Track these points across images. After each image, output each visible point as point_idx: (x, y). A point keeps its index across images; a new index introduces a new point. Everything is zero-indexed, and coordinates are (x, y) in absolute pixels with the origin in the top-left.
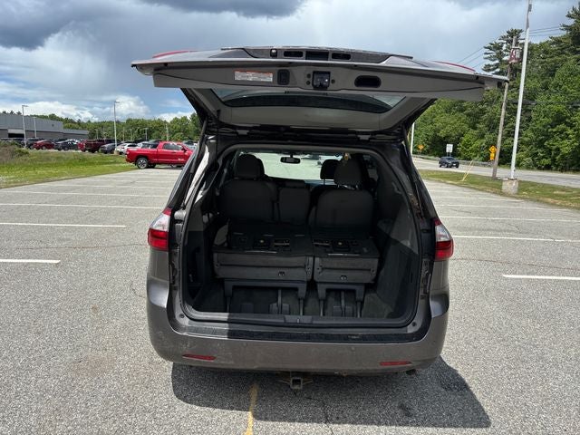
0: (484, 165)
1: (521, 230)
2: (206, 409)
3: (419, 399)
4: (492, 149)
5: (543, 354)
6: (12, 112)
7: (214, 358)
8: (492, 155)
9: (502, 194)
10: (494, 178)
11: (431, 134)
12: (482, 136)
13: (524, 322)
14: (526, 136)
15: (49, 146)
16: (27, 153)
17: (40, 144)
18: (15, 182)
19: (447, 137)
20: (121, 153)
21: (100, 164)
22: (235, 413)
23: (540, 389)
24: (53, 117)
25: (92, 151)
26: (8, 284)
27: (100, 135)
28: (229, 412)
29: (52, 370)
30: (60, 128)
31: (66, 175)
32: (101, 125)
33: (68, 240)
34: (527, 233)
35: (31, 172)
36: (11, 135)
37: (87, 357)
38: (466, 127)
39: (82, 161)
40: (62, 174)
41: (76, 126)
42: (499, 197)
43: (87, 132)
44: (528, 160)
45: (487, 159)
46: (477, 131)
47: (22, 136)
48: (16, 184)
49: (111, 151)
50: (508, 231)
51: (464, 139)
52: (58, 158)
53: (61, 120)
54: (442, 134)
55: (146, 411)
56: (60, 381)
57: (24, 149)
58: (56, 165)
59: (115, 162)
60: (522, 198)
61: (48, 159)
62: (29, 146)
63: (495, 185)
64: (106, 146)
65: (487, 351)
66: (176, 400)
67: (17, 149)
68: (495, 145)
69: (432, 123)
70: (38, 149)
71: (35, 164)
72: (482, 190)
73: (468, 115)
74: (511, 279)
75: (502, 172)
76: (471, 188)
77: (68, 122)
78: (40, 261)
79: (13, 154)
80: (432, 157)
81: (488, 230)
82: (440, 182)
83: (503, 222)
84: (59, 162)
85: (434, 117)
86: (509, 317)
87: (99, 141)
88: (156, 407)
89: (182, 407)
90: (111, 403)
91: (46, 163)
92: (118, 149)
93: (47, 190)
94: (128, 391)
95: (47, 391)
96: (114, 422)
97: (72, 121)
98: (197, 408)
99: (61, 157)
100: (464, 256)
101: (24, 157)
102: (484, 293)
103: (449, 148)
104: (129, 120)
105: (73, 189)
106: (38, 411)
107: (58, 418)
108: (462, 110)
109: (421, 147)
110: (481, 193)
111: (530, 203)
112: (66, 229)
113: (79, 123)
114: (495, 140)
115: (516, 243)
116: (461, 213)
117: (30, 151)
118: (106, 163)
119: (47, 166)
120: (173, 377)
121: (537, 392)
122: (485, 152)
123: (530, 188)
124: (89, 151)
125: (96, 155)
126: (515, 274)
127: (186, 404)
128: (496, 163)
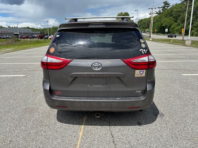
0: (180, 36)
1: (191, 58)
2: (67, 124)
3: (145, 120)
4: (183, 29)
5: (195, 102)
6: (15, 27)
7: (67, 107)
8: (183, 32)
9: (185, 45)
10: (183, 40)
11: (160, 25)
12: (179, 25)
13: (188, 91)
14: (196, 24)
15: (27, 38)
16: (20, 40)
17: (24, 37)
18: (15, 50)
19: (166, 26)
20: (51, 39)
21: (44, 43)
22: (77, 126)
23: (192, 115)
24: (28, 28)
25: (41, 38)
26: (7, 83)
27: (44, 33)
28: (75, 125)
29: (17, 112)
30: (31, 31)
31: (32, 47)
32: (44, 30)
33: (29, 68)
34: (193, 59)
35: (21, 47)
36: (15, 35)
37: (29, 107)
38: (173, 22)
39: (38, 42)
40: (30, 47)
41: (36, 30)
42: (184, 46)
43: (39, 32)
44: (196, 33)
45: (181, 33)
46: (177, 23)
47: (18, 35)
48: (15, 51)
49: (47, 38)
50: (186, 59)
51: (172, 26)
52: (30, 42)
53: (31, 28)
54: (164, 25)
55: (46, 125)
56: (19, 116)
57: (19, 39)
58: (29, 44)
59: (49, 42)
60: (192, 47)
61: (27, 42)
62: (21, 38)
63: (183, 43)
64: (46, 36)
65: (173, 102)
66: (57, 121)
67: (17, 39)
68: (184, 28)
69: (160, 21)
70: (24, 39)
71: (22, 44)
72: (178, 45)
73: (174, 17)
74: (185, 76)
75: (186, 38)
76: (174, 44)
77: (33, 29)
78: (19, 76)
79: (16, 41)
80: (160, 34)
81: (179, 59)
82: (162, 42)
83: (184, 55)
84: (31, 43)
85: (161, 19)
86: (183, 89)
87: (43, 35)
88: (50, 124)
89: (59, 124)
90: (35, 123)
91: (26, 43)
92: (50, 37)
93: (25, 52)
94: (41, 119)
95: (14, 119)
96: (35, 129)
97: (34, 29)
98: (64, 124)
99: (31, 41)
100: (168, 68)
101: (19, 42)
102: (174, 81)
103: (167, 30)
104: (53, 27)
105: (34, 51)
106: (10, 126)
107: (16, 128)
108: (171, 16)
109: (156, 31)
110: (177, 45)
111: (195, 48)
112: (29, 65)
113: (37, 29)
114: (184, 26)
115: (188, 63)
116: (169, 53)
117: (21, 40)
118: (46, 42)
119: (27, 44)
120: (57, 114)
121: (191, 117)
122: (180, 31)
123: (196, 43)
124: (40, 38)
125: (43, 40)
126: (187, 74)
127: (60, 123)
128: (184, 34)
